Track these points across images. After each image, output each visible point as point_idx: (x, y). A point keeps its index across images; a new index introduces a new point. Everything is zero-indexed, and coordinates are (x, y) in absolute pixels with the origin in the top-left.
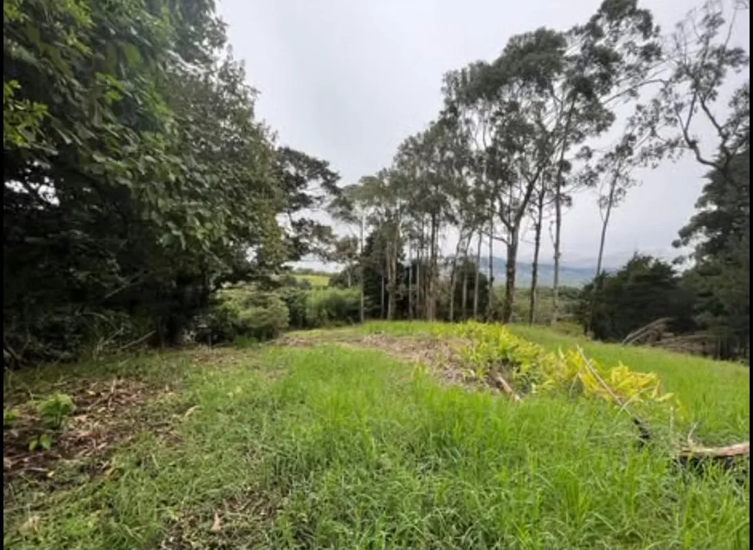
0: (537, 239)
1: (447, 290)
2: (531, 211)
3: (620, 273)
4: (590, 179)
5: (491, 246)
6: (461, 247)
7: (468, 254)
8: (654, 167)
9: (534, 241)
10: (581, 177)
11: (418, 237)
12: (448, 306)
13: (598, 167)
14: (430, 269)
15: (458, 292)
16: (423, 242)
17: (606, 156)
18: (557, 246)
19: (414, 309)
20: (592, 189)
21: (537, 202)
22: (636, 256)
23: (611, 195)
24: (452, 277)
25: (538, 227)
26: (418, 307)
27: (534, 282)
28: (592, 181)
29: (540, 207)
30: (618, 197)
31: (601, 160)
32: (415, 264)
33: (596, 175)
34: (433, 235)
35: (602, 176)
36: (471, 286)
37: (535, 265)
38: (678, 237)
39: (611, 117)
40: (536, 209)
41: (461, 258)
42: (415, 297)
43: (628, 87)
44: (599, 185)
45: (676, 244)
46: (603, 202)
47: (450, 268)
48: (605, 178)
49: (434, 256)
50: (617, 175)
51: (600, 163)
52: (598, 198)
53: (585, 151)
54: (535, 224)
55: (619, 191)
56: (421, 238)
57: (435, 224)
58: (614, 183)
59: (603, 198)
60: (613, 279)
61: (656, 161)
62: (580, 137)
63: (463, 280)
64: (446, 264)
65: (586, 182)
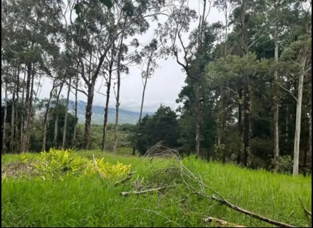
0: (108, 92)
1: (41, 127)
2: (104, 73)
3: (154, 116)
4: (137, 59)
5: (76, 95)
6: (53, 93)
7: (60, 98)
8: (166, 59)
9: (106, 94)
10: (133, 57)
11: (14, 81)
12: (42, 141)
13: (141, 53)
14: (25, 109)
15: (51, 129)
16: (19, 85)
17: (146, 48)
18: (118, 99)
19: (8, 145)
20: (139, 65)
21: (109, 68)
22: (161, 107)
23: (147, 71)
24: (46, 117)
25: (109, 85)
26: (12, 143)
27: (106, 121)
28: (139, 61)
29: (110, 72)
30: (151, 72)
31: (143, 49)
32: (11, 104)
33: (140, 57)
34: (29, 81)
35: (143, 58)
36: (61, 124)
37: (106, 110)
38: (178, 98)
39: (148, 25)
40: (108, 72)
41: (54, 102)
42: (10, 134)
43: (154, 13)
44: (142, 64)
45: (177, 101)
46: (144, 74)
47: (44, 109)
48: (145, 59)
49: (29, 99)
50: (150, 60)
51: (143, 51)
52: (141, 72)
53: (135, 42)
54: (107, 83)
55: (151, 69)
56: (17, 82)
57: (31, 73)
58: (149, 64)
59: (143, 72)
60: (151, 120)
61: (167, 56)
62: (132, 32)
63: (55, 119)
64: (40, 106)
65: (136, 60)
